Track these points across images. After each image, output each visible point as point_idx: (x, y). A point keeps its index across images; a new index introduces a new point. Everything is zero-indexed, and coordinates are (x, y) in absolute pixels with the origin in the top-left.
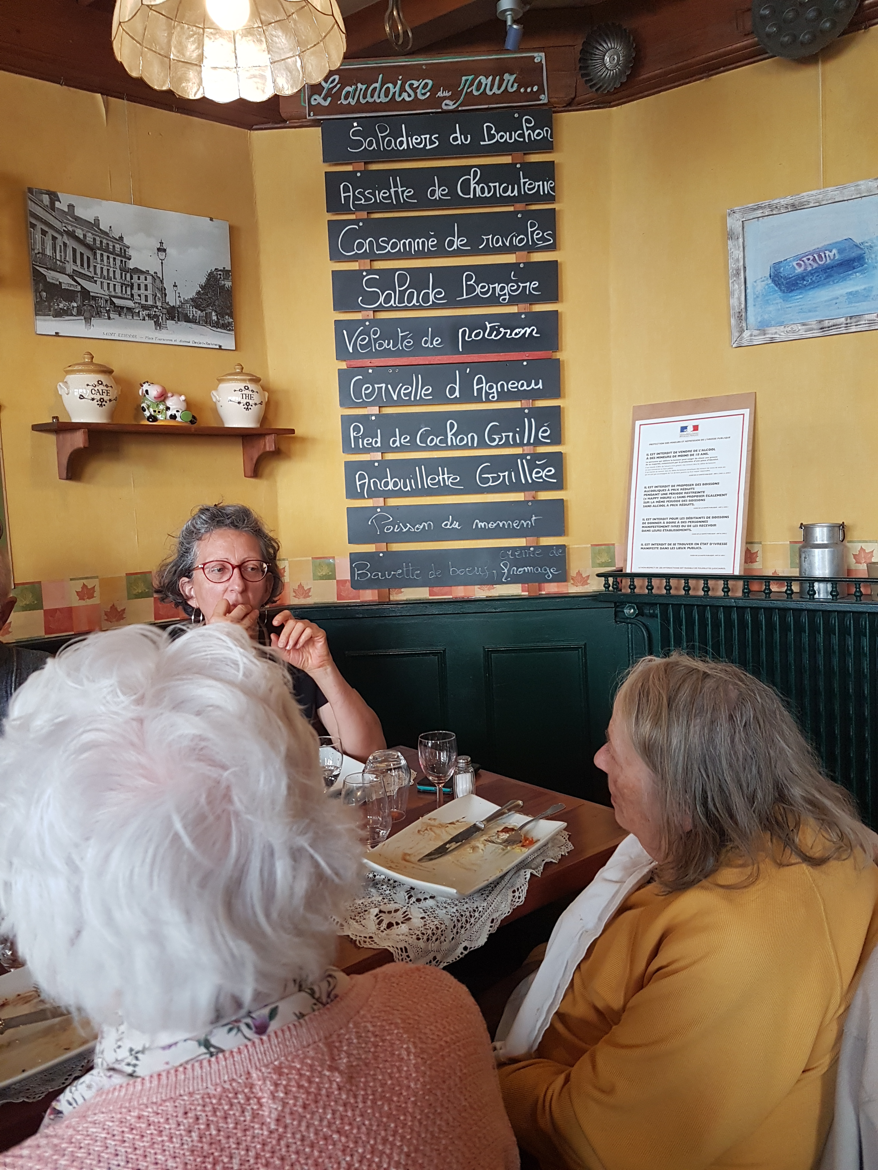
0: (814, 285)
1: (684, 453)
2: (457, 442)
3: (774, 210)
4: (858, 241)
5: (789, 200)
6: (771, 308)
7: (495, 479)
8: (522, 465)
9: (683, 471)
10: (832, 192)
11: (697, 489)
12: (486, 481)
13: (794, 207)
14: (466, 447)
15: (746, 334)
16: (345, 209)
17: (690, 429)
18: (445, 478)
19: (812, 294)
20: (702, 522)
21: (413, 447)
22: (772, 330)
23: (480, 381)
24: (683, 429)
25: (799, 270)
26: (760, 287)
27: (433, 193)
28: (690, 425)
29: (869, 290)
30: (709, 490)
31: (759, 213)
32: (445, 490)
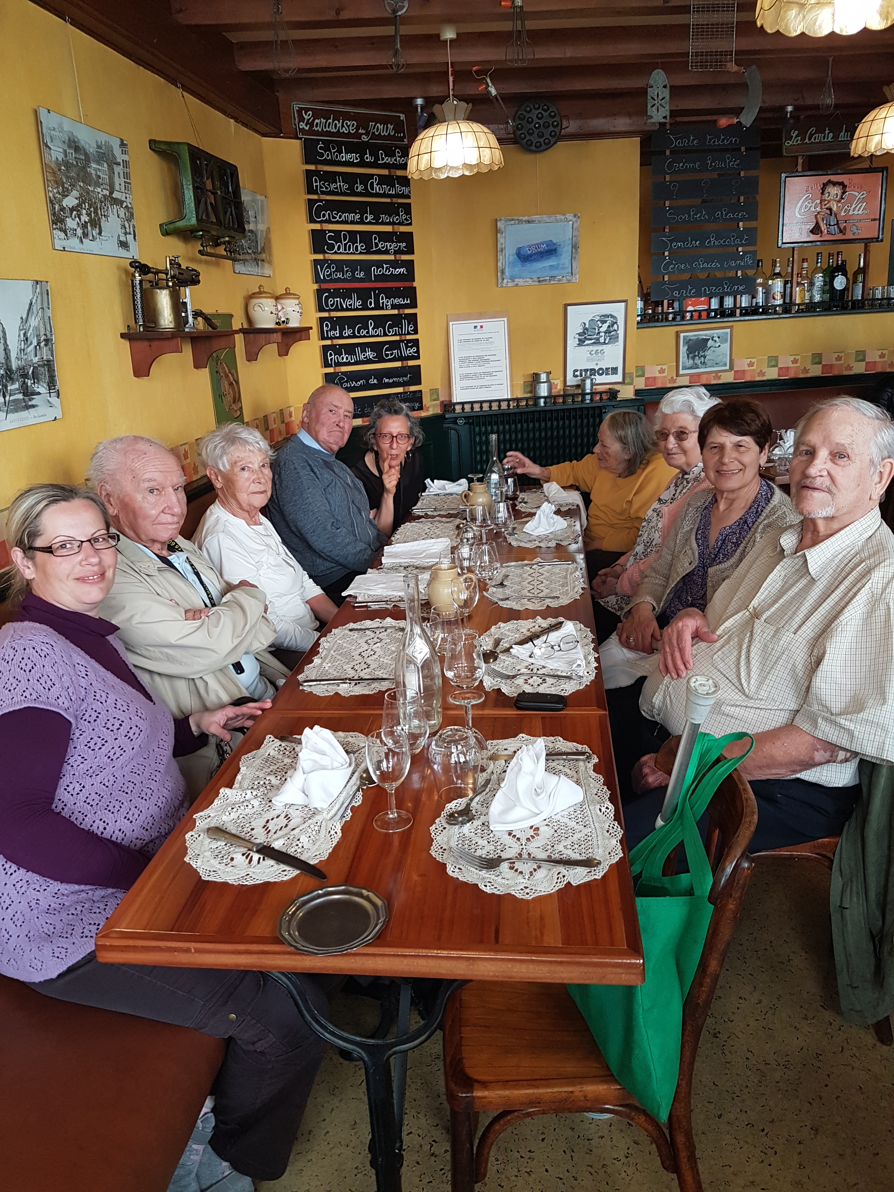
0: (535, 260)
1: (477, 340)
2: (374, 333)
3: (520, 222)
4: (555, 242)
5: (526, 218)
6: (516, 269)
7: (392, 354)
8: (402, 345)
9: (478, 349)
10: (545, 218)
11: (486, 358)
12: (387, 355)
13: (529, 222)
14: (378, 336)
15: (505, 281)
16: (315, 193)
17: (479, 327)
18: (370, 354)
19: (534, 264)
20: (490, 374)
21: (354, 336)
22: (517, 280)
23: (382, 299)
24: (475, 327)
25: (529, 252)
26: (511, 258)
27: (357, 188)
28: (479, 325)
29: (559, 265)
30: (491, 358)
31: (513, 222)
32: (369, 361)
